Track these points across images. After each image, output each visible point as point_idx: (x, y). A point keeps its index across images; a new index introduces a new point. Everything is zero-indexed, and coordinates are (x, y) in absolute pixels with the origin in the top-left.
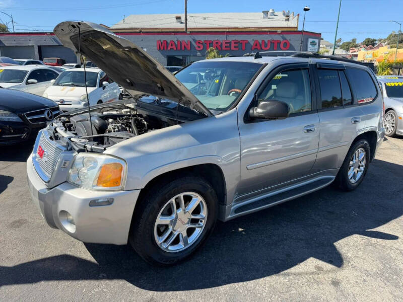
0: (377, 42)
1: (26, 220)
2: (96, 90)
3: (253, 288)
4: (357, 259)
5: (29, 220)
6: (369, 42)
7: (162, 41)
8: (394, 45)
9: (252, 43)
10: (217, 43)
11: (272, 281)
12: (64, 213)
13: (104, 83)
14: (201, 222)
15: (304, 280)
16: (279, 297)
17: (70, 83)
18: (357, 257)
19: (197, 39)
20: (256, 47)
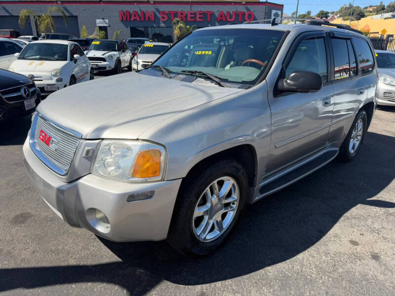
0: (329, 15)
1: (29, 213)
2: (68, 63)
3: (300, 270)
4: (384, 230)
5: (33, 212)
6: (322, 14)
7: (124, 12)
8: (346, 17)
9: (217, 14)
10: (182, 14)
11: (315, 261)
12: (93, 210)
13: (75, 56)
14: (234, 204)
15: (345, 257)
16: (329, 277)
17: (38, 57)
18: (383, 227)
19: (161, 10)
20: (221, 19)
